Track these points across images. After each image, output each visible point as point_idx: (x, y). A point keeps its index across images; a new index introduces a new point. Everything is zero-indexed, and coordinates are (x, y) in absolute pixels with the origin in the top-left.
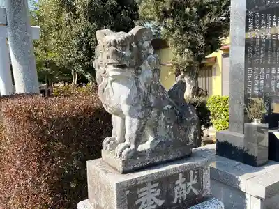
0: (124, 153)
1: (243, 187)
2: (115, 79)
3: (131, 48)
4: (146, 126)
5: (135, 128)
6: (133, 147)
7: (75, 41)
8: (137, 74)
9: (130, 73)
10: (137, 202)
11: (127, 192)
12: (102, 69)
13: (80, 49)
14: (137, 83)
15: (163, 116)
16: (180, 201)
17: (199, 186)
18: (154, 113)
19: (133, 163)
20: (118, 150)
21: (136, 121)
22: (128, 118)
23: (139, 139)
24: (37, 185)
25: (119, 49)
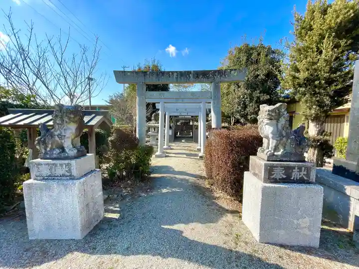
0: (268, 153)
1: (348, 192)
2: (267, 124)
3: (275, 112)
4: (280, 145)
5: (274, 144)
6: (272, 151)
7: (237, 100)
8: (278, 122)
9: (274, 122)
10: (273, 173)
11: (269, 168)
12: (261, 120)
13: (239, 105)
14: (277, 125)
15: (289, 141)
16: (295, 179)
17: (308, 175)
18: (284, 139)
19: (271, 158)
20: (265, 152)
21: (275, 141)
22: (271, 140)
23: (276, 148)
24: (226, 163)
25: (270, 113)
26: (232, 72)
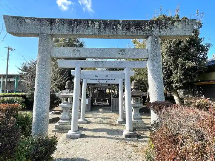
26: (175, 24)
